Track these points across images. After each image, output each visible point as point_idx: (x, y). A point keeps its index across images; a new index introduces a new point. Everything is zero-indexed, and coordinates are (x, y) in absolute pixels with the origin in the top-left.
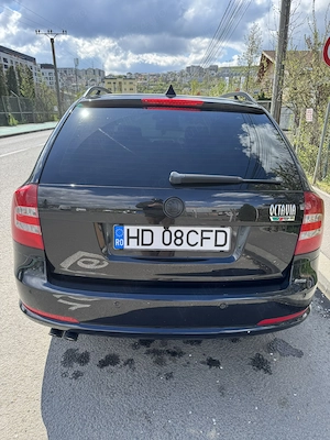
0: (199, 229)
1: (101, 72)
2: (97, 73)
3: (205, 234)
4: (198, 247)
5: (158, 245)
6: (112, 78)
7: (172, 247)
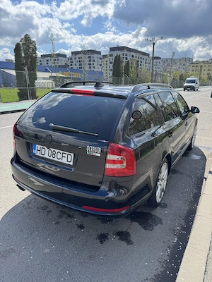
0: (61, 152)
1: (190, 59)
2: (188, 60)
3: (64, 155)
4: (60, 160)
5: (46, 156)
6: (198, 63)
7: (51, 158)
